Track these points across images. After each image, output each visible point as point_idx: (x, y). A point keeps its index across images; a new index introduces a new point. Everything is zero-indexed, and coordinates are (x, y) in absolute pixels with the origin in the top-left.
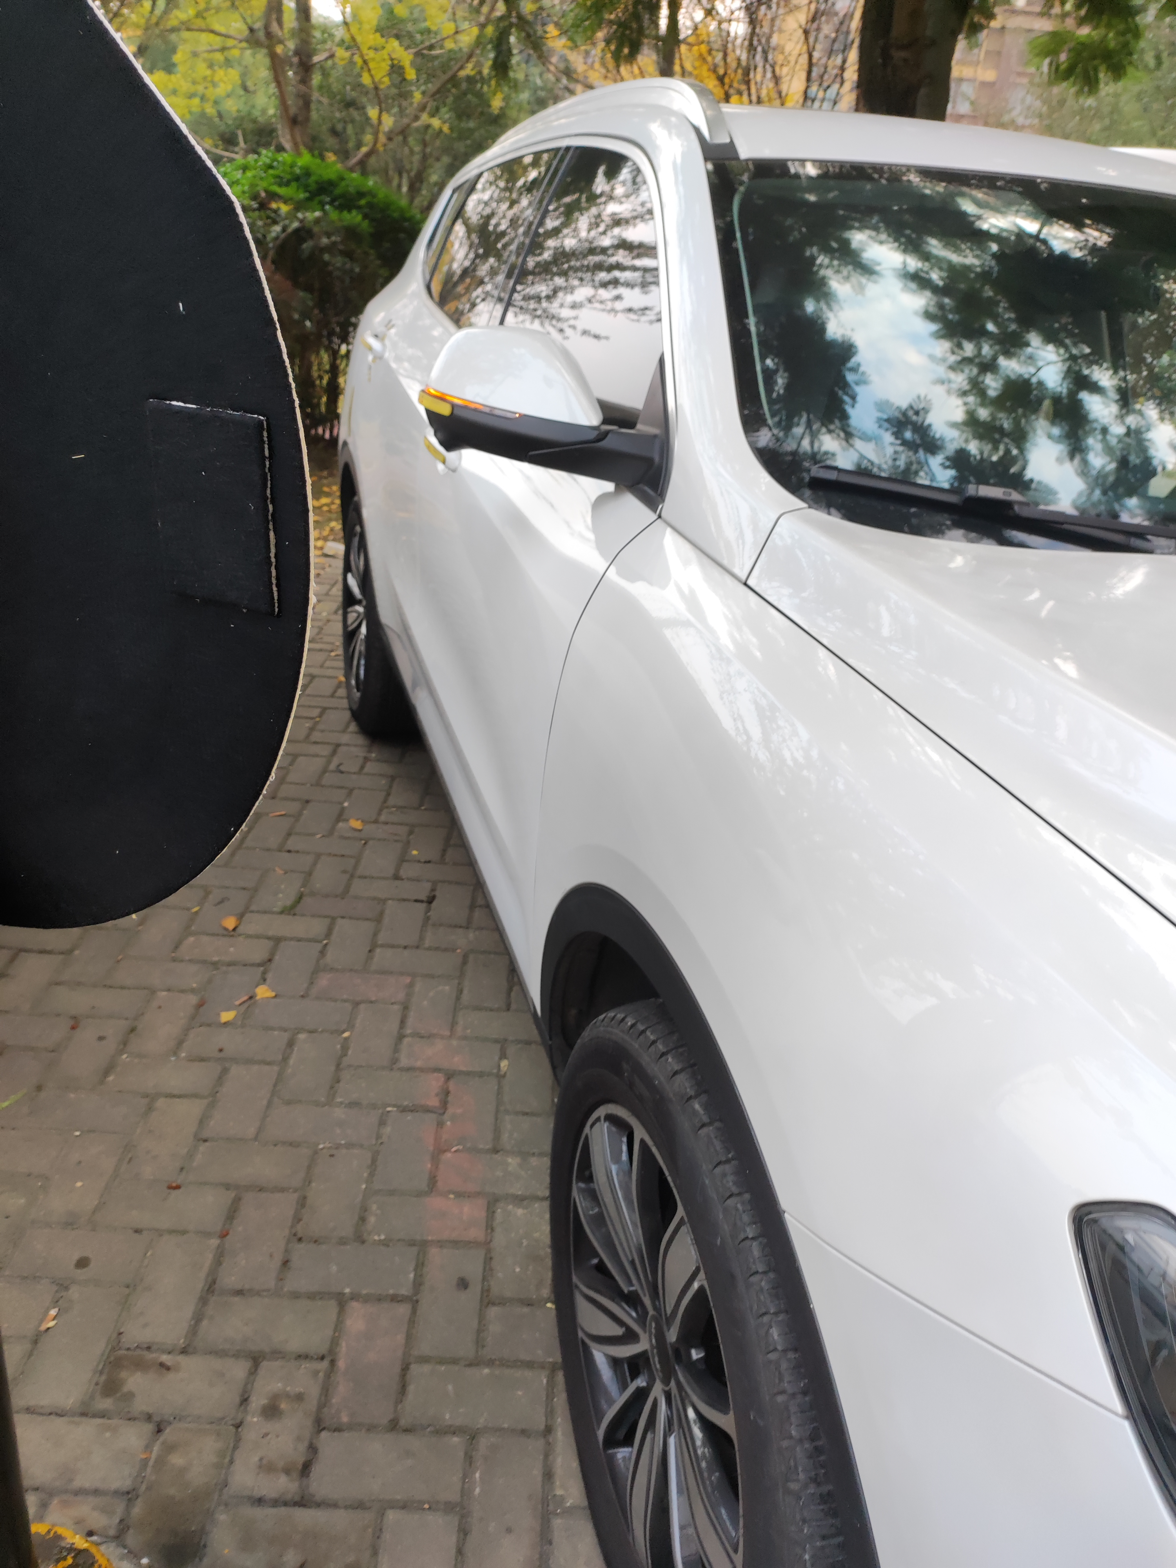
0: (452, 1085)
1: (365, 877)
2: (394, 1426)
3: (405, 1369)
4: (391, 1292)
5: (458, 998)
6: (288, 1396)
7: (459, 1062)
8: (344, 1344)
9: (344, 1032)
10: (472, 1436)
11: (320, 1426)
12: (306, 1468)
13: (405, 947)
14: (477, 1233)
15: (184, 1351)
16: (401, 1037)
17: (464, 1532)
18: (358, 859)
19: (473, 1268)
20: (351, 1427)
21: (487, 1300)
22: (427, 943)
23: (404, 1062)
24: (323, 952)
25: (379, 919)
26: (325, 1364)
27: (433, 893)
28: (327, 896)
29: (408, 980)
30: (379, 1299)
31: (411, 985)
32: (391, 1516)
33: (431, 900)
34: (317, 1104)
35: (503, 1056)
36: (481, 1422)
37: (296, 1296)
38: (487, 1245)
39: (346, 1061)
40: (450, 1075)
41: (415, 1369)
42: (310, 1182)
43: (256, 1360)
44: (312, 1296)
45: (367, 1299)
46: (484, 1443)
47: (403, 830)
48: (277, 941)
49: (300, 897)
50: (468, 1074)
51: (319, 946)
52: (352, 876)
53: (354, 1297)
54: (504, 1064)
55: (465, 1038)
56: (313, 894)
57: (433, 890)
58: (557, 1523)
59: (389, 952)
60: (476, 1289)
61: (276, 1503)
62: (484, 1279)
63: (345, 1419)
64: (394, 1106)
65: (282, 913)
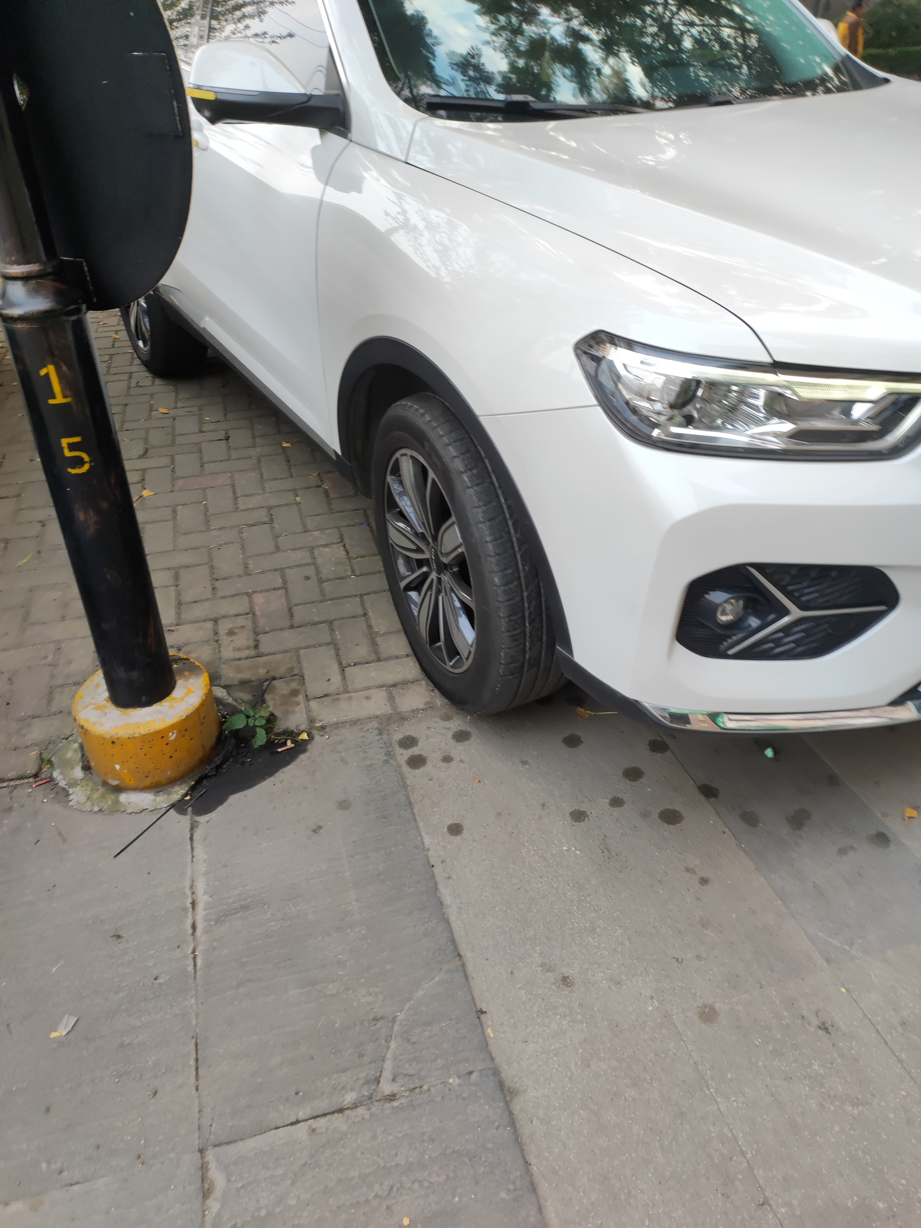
0: (272, 512)
1: (182, 435)
2: (292, 627)
3: (290, 609)
4: (272, 587)
5: (262, 477)
6: (237, 628)
7: (272, 502)
8: (256, 608)
9: (202, 502)
10: (330, 623)
11: (257, 634)
12: (256, 647)
13: (222, 461)
14: (308, 560)
15: (177, 625)
16: (236, 499)
17: (337, 650)
18: (173, 427)
19: (310, 571)
20: (271, 631)
21: (321, 581)
22: (234, 457)
23: (242, 507)
24: (173, 471)
25: (200, 451)
26: (250, 615)
27: (227, 436)
28: (162, 447)
29: (229, 474)
30: (267, 591)
31: (232, 477)
32: (302, 651)
33: (227, 439)
34: (201, 531)
35: (297, 496)
36: (333, 617)
37: (224, 597)
38: (314, 564)
39: (209, 513)
40: (270, 508)
41: (294, 608)
42: (212, 560)
43: (216, 621)
44: (233, 596)
45: (261, 592)
46: (336, 623)
47: (195, 409)
48: (144, 470)
49: (147, 450)
50: (280, 506)
51: (170, 469)
52: (174, 436)
53: (254, 592)
54: (298, 499)
55: (271, 492)
56: (154, 447)
57: (227, 433)
58: (378, 640)
59: (212, 465)
60: (314, 579)
61: (247, 658)
62: (317, 575)
63: (268, 629)
64: (245, 525)
65: (138, 458)
